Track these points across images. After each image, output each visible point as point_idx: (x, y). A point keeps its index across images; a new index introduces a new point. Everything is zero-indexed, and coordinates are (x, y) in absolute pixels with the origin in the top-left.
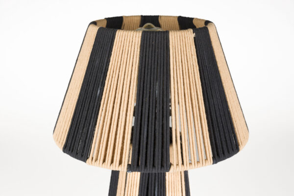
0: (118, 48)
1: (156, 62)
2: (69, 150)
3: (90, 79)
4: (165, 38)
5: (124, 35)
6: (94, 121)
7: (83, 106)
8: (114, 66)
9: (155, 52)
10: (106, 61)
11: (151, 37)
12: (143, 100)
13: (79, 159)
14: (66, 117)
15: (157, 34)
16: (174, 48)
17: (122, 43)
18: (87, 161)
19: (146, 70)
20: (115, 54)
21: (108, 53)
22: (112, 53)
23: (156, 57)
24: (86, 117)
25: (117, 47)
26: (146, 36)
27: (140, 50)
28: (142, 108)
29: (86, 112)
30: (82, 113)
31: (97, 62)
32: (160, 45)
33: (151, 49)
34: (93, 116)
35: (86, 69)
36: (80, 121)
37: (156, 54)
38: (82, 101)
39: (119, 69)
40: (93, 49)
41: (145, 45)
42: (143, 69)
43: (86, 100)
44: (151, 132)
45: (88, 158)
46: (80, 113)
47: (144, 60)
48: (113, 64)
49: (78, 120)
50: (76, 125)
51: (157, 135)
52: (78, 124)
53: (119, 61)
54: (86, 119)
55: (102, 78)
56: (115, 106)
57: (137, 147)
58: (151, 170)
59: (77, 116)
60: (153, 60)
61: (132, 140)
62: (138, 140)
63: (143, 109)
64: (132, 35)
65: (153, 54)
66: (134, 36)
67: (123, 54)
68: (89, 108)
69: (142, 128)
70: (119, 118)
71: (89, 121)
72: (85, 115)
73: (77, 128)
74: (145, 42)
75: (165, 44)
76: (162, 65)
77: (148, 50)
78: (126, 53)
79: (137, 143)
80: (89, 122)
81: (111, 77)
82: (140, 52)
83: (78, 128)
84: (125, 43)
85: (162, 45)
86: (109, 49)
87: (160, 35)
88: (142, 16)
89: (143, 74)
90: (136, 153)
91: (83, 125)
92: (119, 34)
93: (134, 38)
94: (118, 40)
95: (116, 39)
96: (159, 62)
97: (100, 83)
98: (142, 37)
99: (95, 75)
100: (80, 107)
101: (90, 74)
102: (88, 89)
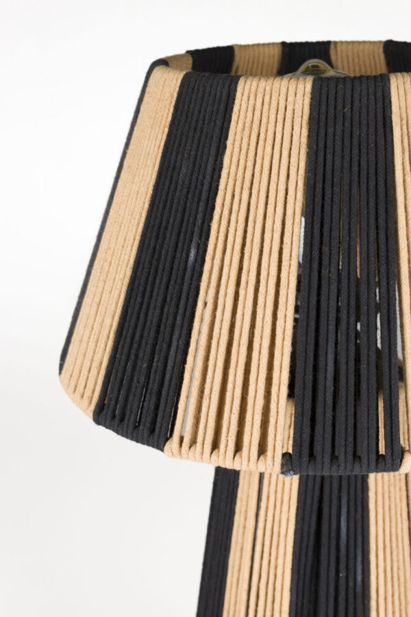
0: (244, 130)
1: (355, 164)
2: (114, 417)
3: (165, 218)
4: (379, 94)
5: (261, 90)
6: (183, 337)
7: (147, 294)
8: (235, 181)
9: (351, 137)
10: (210, 168)
11: (340, 94)
12: (320, 272)
13: (143, 443)
14: (96, 325)
15: (357, 83)
16: (404, 122)
17: (257, 114)
18: (166, 448)
19: (328, 188)
20: (237, 144)
21: (214, 144)
22: (229, 143)
23: (356, 151)
24: (159, 326)
25: (240, 125)
26: (324, 91)
27: (310, 130)
28: (319, 295)
29: (158, 311)
30: (146, 315)
31: (184, 170)
32: (364, 115)
33: (339, 128)
34: (179, 321)
35: (150, 192)
36: (142, 336)
37: (355, 141)
38: (143, 281)
39: (251, 189)
40: (169, 135)
41: (323, 117)
42: (319, 186)
43: (155, 278)
44: (347, 363)
45: (167, 439)
46: (139, 314)
47: (321, 159)
48: (232, 175)
49: (134, 334)
50: (130, 348)
51: (363, 371)
52: (135, 346)
53: (250, 164)
54: (158, 332)
55: (200, 216)
56: (242, 292)
57: (308, 405)
58: (349, 467)
59: (132, 324)
60: (347, 158)
61: (291, 386)
62: (309, 384)
63: (323, 298)
64: (284, 90)
65: (347, 143)
66: (291, 93)
67: (261, 143)
68: (165, 301)
69: (321, 352)
70: (253, 326)
71: (167, 335)
72: (155, 320)
73: (132, 357)
74: (324, 108)
75: (380, 111)
76: (372, 171)
77: (331, 131)
78: (269, 141)
79: (309, 393)
80: (167, 339)
81: (226, 212)
82: (309, 136)
83: (137, 356)
84: (265, 114)
85: (372, 114)
86: (217, 131)
87: (364, 86)
88: (284, 44)
89: (318, 200)
90: (307, 423)
91: (149, 348)
92: (247, 86)
93: (290, 99)
94: (244, 106)
95: (237, 102)
96: (364, 164)
97: (197, 230)
98: (312, 93)
99: (180, 208)
100: (139, 299)
101: (165, 205)
102: (162, 247)
